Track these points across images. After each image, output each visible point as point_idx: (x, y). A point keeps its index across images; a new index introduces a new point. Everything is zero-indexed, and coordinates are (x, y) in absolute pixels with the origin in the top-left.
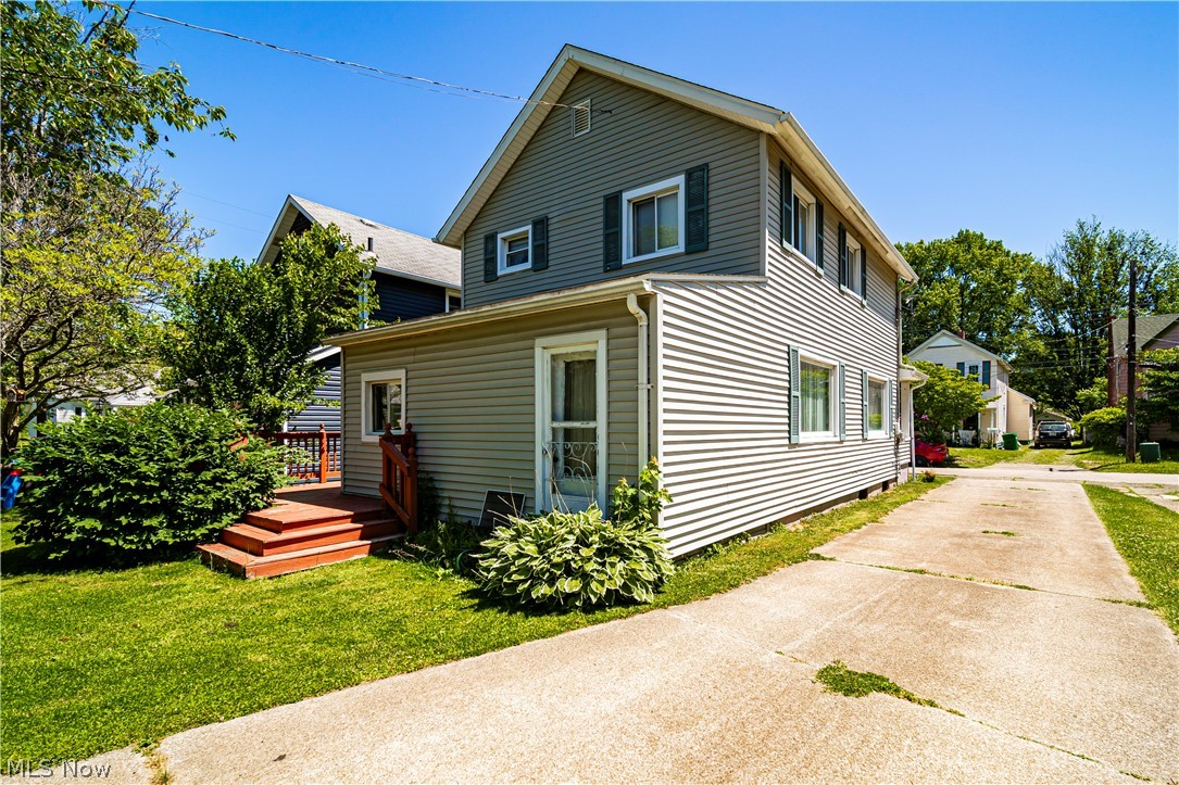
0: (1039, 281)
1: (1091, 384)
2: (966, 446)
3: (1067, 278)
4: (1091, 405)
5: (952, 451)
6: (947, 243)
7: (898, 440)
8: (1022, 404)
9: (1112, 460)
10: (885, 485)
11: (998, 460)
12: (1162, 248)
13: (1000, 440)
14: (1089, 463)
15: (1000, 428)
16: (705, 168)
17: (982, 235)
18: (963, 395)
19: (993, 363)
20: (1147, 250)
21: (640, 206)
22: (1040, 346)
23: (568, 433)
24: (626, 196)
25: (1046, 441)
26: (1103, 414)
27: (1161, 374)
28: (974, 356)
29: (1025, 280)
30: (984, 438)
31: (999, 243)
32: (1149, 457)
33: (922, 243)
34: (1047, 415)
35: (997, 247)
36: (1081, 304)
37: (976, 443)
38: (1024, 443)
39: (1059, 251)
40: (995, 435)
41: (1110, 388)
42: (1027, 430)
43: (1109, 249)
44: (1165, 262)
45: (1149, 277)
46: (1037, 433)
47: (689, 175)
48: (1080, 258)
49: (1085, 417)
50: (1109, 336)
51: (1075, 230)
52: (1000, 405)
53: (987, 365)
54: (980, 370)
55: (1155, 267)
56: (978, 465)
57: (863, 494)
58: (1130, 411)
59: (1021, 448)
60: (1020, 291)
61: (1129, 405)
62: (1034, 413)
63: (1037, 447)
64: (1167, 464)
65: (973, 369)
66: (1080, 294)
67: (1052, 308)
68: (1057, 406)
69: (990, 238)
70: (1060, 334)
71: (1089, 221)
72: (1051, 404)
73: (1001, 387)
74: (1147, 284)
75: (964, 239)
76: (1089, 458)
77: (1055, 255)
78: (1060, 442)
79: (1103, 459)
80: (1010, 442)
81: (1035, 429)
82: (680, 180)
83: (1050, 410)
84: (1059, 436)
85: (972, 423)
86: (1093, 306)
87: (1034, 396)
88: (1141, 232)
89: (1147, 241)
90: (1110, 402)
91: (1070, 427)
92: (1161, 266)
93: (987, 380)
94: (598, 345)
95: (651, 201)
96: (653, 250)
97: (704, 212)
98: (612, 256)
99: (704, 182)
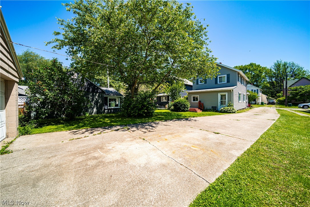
0: (268, 73)
1: (280, 92)
2: (253, 104)
3: (274, 71)
4: (279, 97)
5: (252, 105)
6: (248, 66)
7: (246, 103)
8: (264, 97)
9: (283, 106)
10: (245, 108)
11: (260, 106)
12: (296, 65)
13: (260, 103)
14: (278, 107)
15: (260, 101)
16: (229, 74)
17: (255, 64)
18: (254, 95)
19: (259, 90)
20: (293, 65)
21: (219, 77)
22: (269, 85)
23: (221, 101)
24: (218, 76)
25: (269, 103)
26: (281, 99)
27: (292, 92)
28: (255, 88)
29: (265, 72)
30: (257, 103)
31: (259, 65)
32: (290, 106)
33: (242, 65)
34: (270, 99)
35: (259, 66)
36: (277, 77)
37: (255, 104)
38: (265, 104)
39: (273, 67)
40: (259, 102)
41: (283, 93)
42: (266, 101)
43: (284, 65)
44: (297, 67)
45: (293, 71)
46: (268, 102)
47: (227, 75)
48: (277, 68)
49: (278, 99)
50: (283, 84)
51: (276, 62)
52: (260, 97)
53: (257, 90)
54: (256, 91)
55: (295, 69)
56: (256, 107)
57: (243, 109)
58: (286, 98)
59: (264, 105)
60: (263, 74)
61: (286, 97)
62: (267, 98)
63: (268, 104)
64: (293, 107)
65: (255, 91)
66: (277, 75)
67: (271, 77)
68: (272, 97)
69: (257, 64)
70: (273, 83)
71: (280, 60)
72: (271, 97)
73: (260, 94)
74: (293, 72)
75: (251, 65)
76: (278, 106)
77: (272, 67)
78: (273, 103)
79: (281, 106)
80: (262, 104)
81: (267, 101)
82: (226, 75)
83: (270, 97)
84: (272, 102)
85: (255, 100)
86: (280, 77)
87: (267, 95)
88: (291, 62)
89: (293, 64)
90: (283, 96)
91: (275, 101)
92: (296, 68)
93: (258, 93)
94: (227, 94)
95: (222, 77)
96: (222, 82)
97: (229, 79)
98: (216, 82)
99: (229, 76)
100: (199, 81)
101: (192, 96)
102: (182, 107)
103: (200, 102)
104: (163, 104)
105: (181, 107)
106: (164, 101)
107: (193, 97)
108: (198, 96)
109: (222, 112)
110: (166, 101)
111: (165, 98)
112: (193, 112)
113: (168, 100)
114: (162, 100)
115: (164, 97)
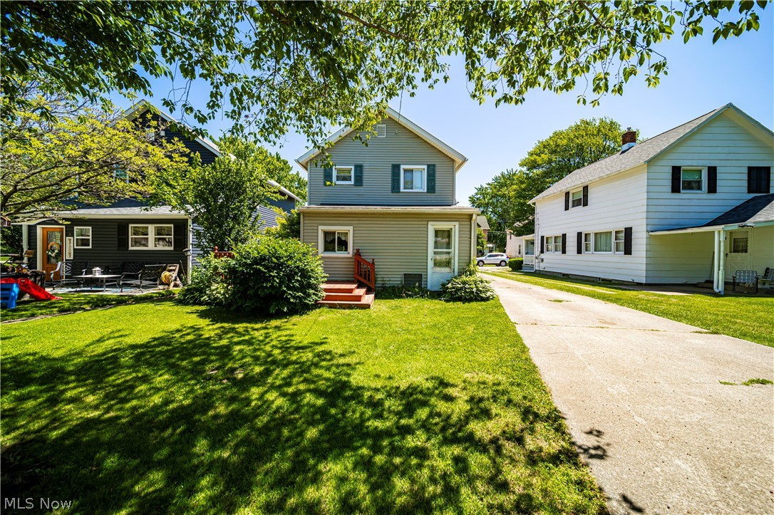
16: (434, 165)
21: (406, 171)
24: (401, 167)
47: (428, 166)
82: (425, 167)
94: (455, 227)
95: (412, 171)
96: (412, 188)
97: (434, 180)
98: (395, 188)
99: (434, 171)
100: (335, 174)
101: (321, 228)
102: (294, 289)
103: (357, 253)
104: (141, 266)
105: (289, 288)
106: (151, 246)
107: (326, 234)
108: (351, 228)
109: (460, 299)
110: (161, 247)
111: (159, 232)
112: (350, 307)
113: (181, 242)
114: (136, 242)
115: (151, 229)
